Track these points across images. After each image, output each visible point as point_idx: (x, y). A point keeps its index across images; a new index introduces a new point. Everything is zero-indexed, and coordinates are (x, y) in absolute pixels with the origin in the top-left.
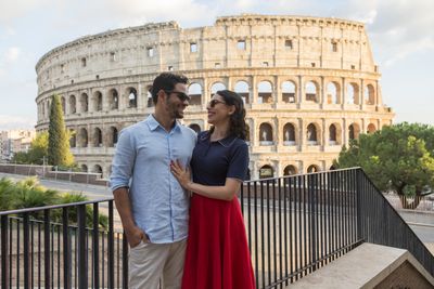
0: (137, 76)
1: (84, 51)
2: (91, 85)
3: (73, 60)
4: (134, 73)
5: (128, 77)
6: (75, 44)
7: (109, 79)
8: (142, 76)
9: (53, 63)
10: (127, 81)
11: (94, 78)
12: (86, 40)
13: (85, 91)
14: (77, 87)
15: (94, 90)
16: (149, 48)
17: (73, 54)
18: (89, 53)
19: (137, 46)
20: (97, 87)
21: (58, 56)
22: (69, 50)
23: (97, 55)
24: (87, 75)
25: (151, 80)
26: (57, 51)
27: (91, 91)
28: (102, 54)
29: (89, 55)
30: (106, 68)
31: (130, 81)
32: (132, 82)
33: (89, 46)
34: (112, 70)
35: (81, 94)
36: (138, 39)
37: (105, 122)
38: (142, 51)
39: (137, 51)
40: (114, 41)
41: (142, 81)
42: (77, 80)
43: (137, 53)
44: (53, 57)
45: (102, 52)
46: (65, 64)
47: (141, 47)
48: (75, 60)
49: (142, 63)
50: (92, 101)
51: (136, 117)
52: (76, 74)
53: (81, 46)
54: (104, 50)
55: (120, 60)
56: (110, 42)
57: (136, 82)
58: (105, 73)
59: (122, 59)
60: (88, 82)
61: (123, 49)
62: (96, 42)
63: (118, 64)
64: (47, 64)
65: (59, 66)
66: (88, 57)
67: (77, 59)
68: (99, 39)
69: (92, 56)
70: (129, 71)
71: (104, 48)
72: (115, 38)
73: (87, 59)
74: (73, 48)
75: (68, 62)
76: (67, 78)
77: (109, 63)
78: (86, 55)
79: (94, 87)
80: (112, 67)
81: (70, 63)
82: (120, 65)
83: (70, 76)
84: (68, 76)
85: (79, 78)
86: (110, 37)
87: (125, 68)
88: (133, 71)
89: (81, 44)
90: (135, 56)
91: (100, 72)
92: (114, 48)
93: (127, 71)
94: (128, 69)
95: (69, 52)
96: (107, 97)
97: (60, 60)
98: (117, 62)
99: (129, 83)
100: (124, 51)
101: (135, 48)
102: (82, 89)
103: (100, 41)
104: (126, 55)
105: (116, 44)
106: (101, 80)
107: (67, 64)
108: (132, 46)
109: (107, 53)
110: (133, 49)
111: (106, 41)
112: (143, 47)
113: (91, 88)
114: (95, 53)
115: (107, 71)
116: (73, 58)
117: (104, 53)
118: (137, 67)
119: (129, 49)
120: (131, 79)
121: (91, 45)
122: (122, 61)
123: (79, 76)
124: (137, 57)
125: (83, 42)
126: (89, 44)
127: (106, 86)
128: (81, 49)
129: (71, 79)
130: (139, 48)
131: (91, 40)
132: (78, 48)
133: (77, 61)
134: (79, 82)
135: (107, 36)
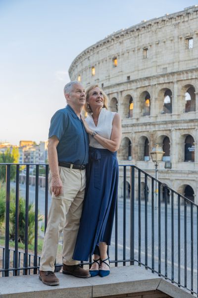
0: (173, 74)
1: (116, 48)
2: (121, 88)
3: (103, 61)
5: (163, 76)
6: (106, 42)
7: (141, 80)
8: (179, 73)
9: (84, 67)
10: (162, 80)
11: (125, 79)
12: (118, 36)
13: (115, 95)
14: (107, 91)
15: (125, 94)
16: (189, 39)
17: (105, 53)
18: (121, 51)
19: (173, 37)
20: (128, 90)
21: (89, 57)
22: (101, 49)
23: (128, 53)
24: (118, 76)
25: (190, 78)
26: (88, 52)
27: (121, 94)
28: (134, 51)
29: (121, 53)
30: (138, 67)
31: (164, 80)
32: (167, 81)
33: (120, 42)
34: (145, 69)
35: (111, 98)
36: (175, 28)
37: (135, 131)
38: (180, 43)
39: (174, 43)
40: (147, 33)
41: (179, 80)
42: (108, 82)
43: (174, 46)
44: (84, 59)
45: (135, 48)
46: (96, 65)
47: (178, 38)
48: (106, 61)
49: (179, 58)
50: (122, 106)
51: (170, 125)
52: (106, 77)
53: (112, 43)
54: (136, 46)
55: (154, 57)
56: (143, 35)
57: (171, 81)
58: (136, 72)
59: (156, 55)
60: (118, 85)
61: (157, 43)
62: (128, 38)
63: (152, 61)
64: (78, 67)
65: (90, 68)
66: (119, 56)
67: (108, 59)
68: (132, 33)
69: (123, 54)
70: (164, 68)
71: (137, 43)
72: (149, 30)
73: (118, 58)
74: (104, 47)
75: (99, 63)
76: (97, 81)
77: (141, 60)
78: (117, 54)
79: (124, 91)
80: (144, 65)
81: (101, 63)
82: (153, 62)
83: (100, 80)
84: (98, 79)
85: (109, 81)
86: (143, 29)
87: (159, 66)
88: (168, 69)
89: (112, 41)
90: (171, 49)
91: (132, 72)
92: (148, 42)
93: (161, 69)
94: (163, 67)
95: (100, 52)
96: (139, 101)
97: (91, 61)
98: (151, 59)
99: (163, 83)
100: (159, 45)
101: (172, 40)
102: (112, 93)
103: (132, 36)
104: (160, 50)
105: (150, 37)
106: (133, 81)
107: (97, 65)
108: (168, 37)
109: (139, 49)
110: (170, 42)
111: (138, 35)
112: (181, 38)
113: (121, 92)
114: (127, 50)
115: (138, 71)
116: (104, 59)
117: (136, 49)
118: (173, 63)
119: (164, 42)
120: (166, 78)
121: (123, 41)
122: (156, 57)
123: (109, 79)
124: (173, 51)
125: (114, 39)
126: (121, 40)
127: (137, 88)
128: (112, 47)
129: (102, 83)
130: (176, 40)
131: (123, 35)
132: (109, 46)
133: (108, 61)
134: (110, 85)
135: (140, 29)
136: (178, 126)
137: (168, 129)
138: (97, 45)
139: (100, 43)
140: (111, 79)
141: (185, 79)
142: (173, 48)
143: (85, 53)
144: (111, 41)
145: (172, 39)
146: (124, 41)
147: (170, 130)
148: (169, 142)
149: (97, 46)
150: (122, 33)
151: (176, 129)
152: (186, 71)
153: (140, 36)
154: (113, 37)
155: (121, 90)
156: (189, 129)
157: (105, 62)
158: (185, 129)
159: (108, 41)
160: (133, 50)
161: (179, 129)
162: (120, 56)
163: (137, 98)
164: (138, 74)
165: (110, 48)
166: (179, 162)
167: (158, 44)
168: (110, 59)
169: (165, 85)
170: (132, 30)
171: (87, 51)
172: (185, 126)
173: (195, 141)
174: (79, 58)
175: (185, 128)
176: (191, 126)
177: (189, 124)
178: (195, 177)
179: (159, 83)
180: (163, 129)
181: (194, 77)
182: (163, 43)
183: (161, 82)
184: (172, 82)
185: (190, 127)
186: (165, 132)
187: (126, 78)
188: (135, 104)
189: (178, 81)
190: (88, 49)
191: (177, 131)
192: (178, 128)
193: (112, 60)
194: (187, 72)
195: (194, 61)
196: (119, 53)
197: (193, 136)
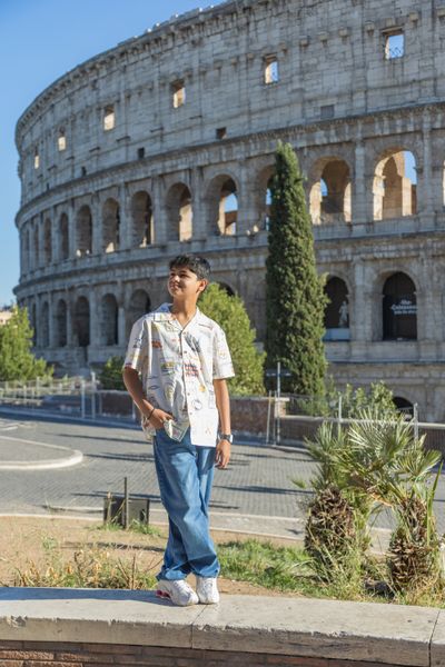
0: (351, 120)
1: (181, 58)
2: (201, 159)
3: (145, 89)
4: (340, 111)
5: (323, 125)
6: (153, 41)
7: (261, 135)
8: (369, 118)
9: (77, 107)
10: (320, 137)
11: (209, 134)
12: (187, 26)
13: (182, 178)
14: (157, 167)
15: (210, 175)
16: (386, 35)
17: (144, 70)
18: (195, 65)
19: (349, 28)
20: (221, 162)
21: (95, 81)
22: (132, 60)
23: (219, 68)
24: (190, 128)
25: (399, 130)
26: (93, 68)
27: (202, 174)
28: (235, 64)
29: (196, 72)
30: (249, 104)
31: (328, 137)
32: (335, 140)
33: (193, 42)
34: (269, 109)
35: (169, 186)
36: (354, 5)
37: (246, 267)
38: (368, 44)
39: (352, 44)
40: (274, 20)
41: (367, 135)
42: (158, 145)
43: (352, 50)
44: (78, 86)
45: (238, 57)
46: (118, 101)
47: (363, 32)
48: (151, 90)
49: (366, 80)
50: (203, 204)
51: (348, 250)
52: (152, 131)
53: (170, 45)
54: (243, 51)
55: (296, 78)
56: (261, 24)
57: (347, 138)
58: (244, 119)
59: (302, 73)
60: (194, 149)
61: (304, 42)
62: (218, 31)
63: (289, 89)
64: (58, 108)
65: (99, 109)
66: (190, 76)
67: (156, 84)
68: (228, 18)
69: (204, 73)
70: (322, 108)
71: (243, 43)
72: (280, 10)
73: (186, 81)
74: (146, 54)
75: (129, 97)
76: (123, 142)
77: (258, 88)
78: (187, 71)
79: (210, 164)
80: (267, 100)
81: (134, 98)
82: (293, 91)
83: (134, 138)
84: (127, 138)
85: (162, 141)
86: (262, 8)
87: (310, 101)
88: (336, 108)
89: (170, 40)
90: (345, 59)
91: (231, 118)
92: (276, 43)
93: (315, 109)
94: (320, 104)
95: (130, 69)
96: (254, 191)
97: (102, 93)
98: (287, 84)
99: (324, 145)
100: (311, 48)
101: (345, 37)
102: (172, 173)
103: (230, 25)
104: (314, 61)
105: (282, 29)
106: (236, 140)
107: (123, 101)
108: (335, 29)
109: (252, 59)
110: (338, 41)
111: (248, 24)
112: (371, 32)
113: (201, 168)
114: (216, 62)
115: (250, 113)
116: (147, 84)
117: (243, 59)
118: (352, 93)
119: (325, 41)
120: (333, 132)
121: (201, 39)
122: (302, 80)
123: (162, 136)
124: (350, 63)
125: (177, 32)
126: (196, 36)
127: (250, 158)
128: (168, 54)
129: (138, 146)
130: (357, 35)
131: (203, 24)
132: (161, 53)
133: (157, 90)
134: (164, 151)
135: (254, 7)
136: (372, 252)
137: (344, 258)
138: (121, 50)
139: (133, 45)
140: (167, 138)
141: (387, 132)
142: (348, 55)
143: (84, 72)
144: (166, 40)
145: (345, 32)
146: (205, 40)
147: (347, 263)
148: (347, 292)
149: (122, 54)
150: (201, 18)
151: (364, 260)
152: (389, 112)
153: (252, 26)
154: (172, 28)
155: (200, 163)
156: (401, 258)
157: (146, 93)
158: (389, 259)
159: (156, 41)
160: (233, 60)
161: (375, 259)
162: (195, 78)
163: (248, 183)
164: (249, 122)
165: (162, 57)
166: (373, 341)
167: (306, 46)
168: (164, 85)
169: (328, 149)
170: (229, 9)
171: (91, 64)
172: (389, 250)
173: (417, 287)
174: (63, 85)
175: (392, 255)
176: (408, 250)
177: (403, 246)
178: (421, 377)
179: (312, 144)
180: (329, 260)
181: (410, 128)
182: (321, 45)
183: (318, 142)
184: (349, 142)
185: (404, 254)
186: (332, 267)
187: (214, 133)
188: (244, 199)
189: (366, 139)
190: (93, 59)
191: (369, 263)
192: (370, 256)
193: (167, 87)
194: (391, 114)
195: (408, 89)
196: (192, 69)
197: (411, 276)
